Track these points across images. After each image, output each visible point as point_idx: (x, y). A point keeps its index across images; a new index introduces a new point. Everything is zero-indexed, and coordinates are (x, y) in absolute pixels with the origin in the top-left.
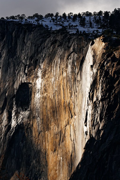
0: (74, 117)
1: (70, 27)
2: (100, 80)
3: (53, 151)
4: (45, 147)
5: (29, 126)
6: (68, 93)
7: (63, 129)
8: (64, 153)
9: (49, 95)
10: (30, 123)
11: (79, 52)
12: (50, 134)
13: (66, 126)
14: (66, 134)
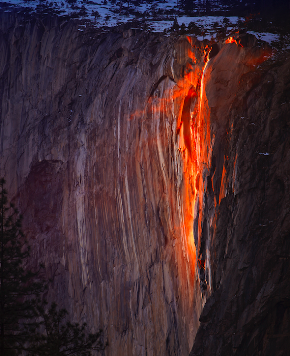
0: (170, 242)
1: (155, 15)
2: (235, 145)
3: (121, 330)
4: (101, 321)
5: (59, 271)
6: (155, 181)
7: (145, 274)
8: (148, 335)
9: (106, 189)
10: (60, 263)
11: (181, 75)
12: (111, 288)
13: (152, 265)
14: (153, 285)
